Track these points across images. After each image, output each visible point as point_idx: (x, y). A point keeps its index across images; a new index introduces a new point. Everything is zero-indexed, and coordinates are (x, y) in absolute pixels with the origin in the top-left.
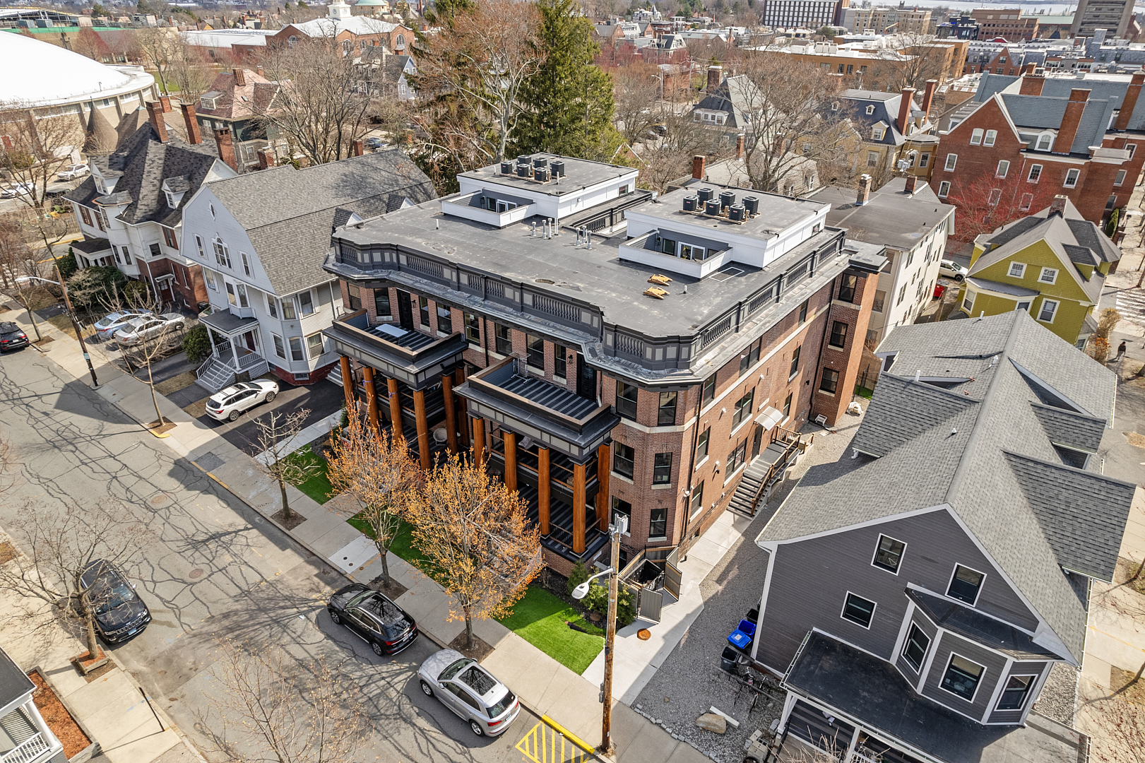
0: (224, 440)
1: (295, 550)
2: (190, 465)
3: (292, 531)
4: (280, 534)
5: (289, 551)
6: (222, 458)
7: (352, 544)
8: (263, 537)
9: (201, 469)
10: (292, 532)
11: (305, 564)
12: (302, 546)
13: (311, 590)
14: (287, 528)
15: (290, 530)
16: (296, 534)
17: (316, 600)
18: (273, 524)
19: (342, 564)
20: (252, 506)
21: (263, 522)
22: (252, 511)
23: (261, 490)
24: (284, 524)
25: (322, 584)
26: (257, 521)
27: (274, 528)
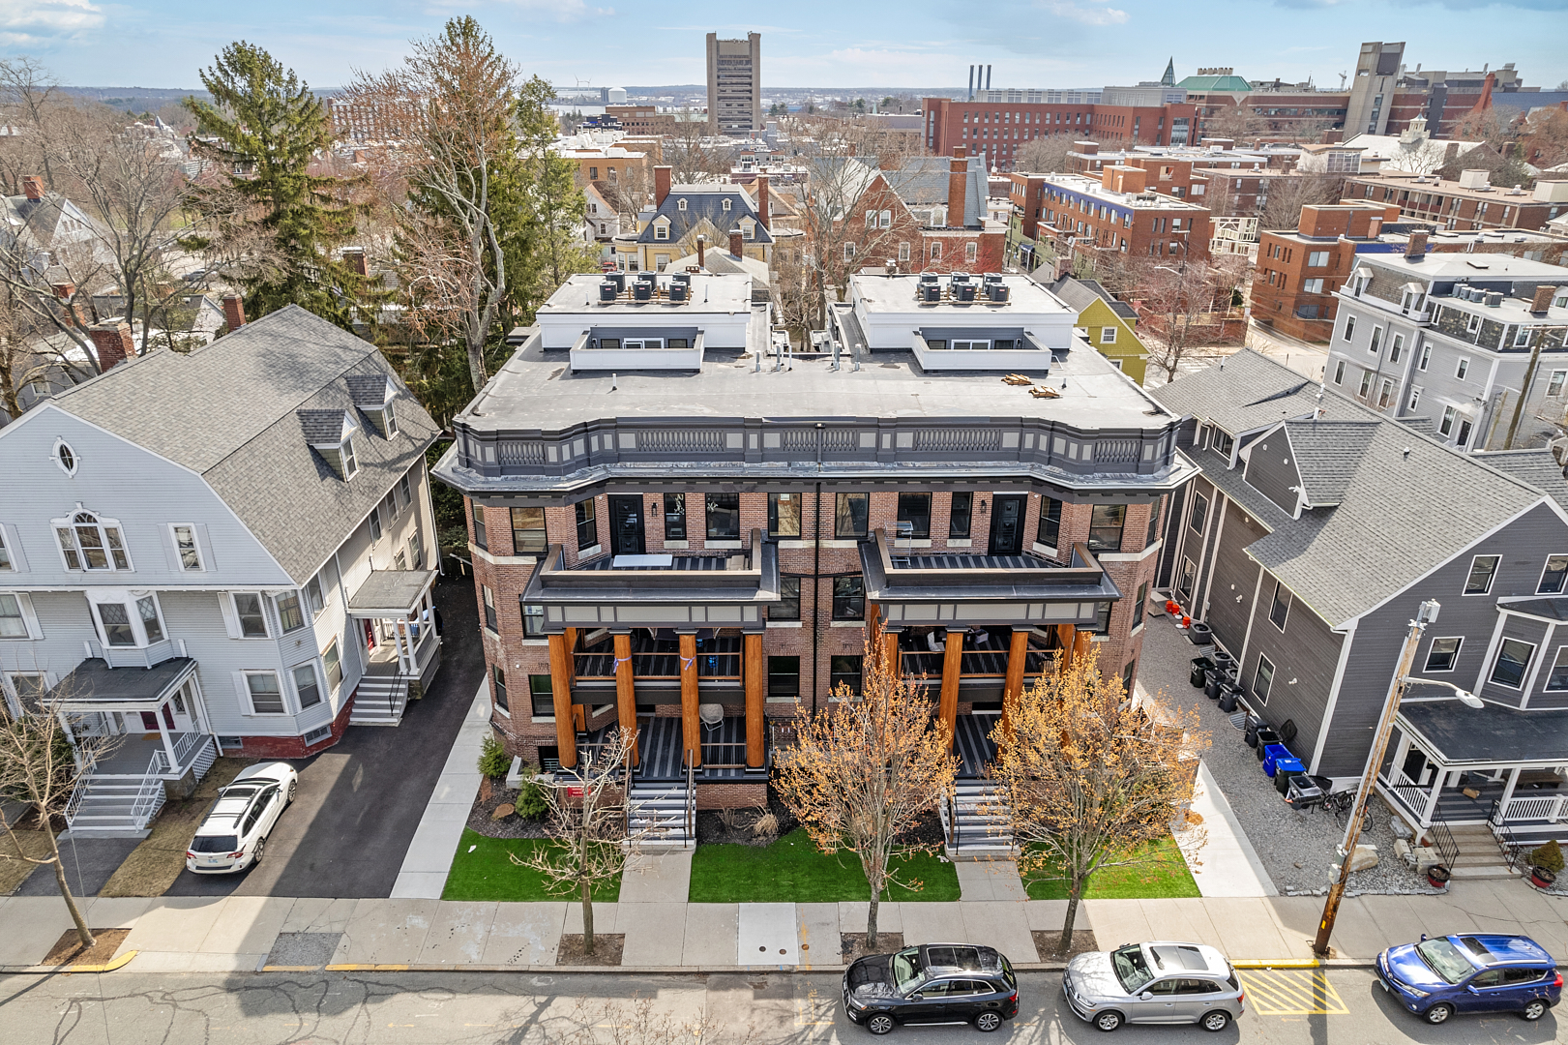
0: (286, 902)
1: (668, 987)
2: (265, 976)
3: (623, 962)
4: (607, 980)
5: (662, 993)
6: (325, 929)
7: (741, 925)
8: (590, 1000)
9: (302, 968)
10: (626, 964)
11: (714, 995)
12: (668, 974)
13: (782, 1020)
14: (609, 965)
15: (619, 964)
16: (638, 963)
17: (810, 1027)
18: (577, 973)
19: (770, 960)
20: (500, 969)
21: (552, 980)
22: (507, 975)
23: (480, 937)
24: (595, 961)
25: (782, 1002)
26: (539, 984)
27: (586, 977)
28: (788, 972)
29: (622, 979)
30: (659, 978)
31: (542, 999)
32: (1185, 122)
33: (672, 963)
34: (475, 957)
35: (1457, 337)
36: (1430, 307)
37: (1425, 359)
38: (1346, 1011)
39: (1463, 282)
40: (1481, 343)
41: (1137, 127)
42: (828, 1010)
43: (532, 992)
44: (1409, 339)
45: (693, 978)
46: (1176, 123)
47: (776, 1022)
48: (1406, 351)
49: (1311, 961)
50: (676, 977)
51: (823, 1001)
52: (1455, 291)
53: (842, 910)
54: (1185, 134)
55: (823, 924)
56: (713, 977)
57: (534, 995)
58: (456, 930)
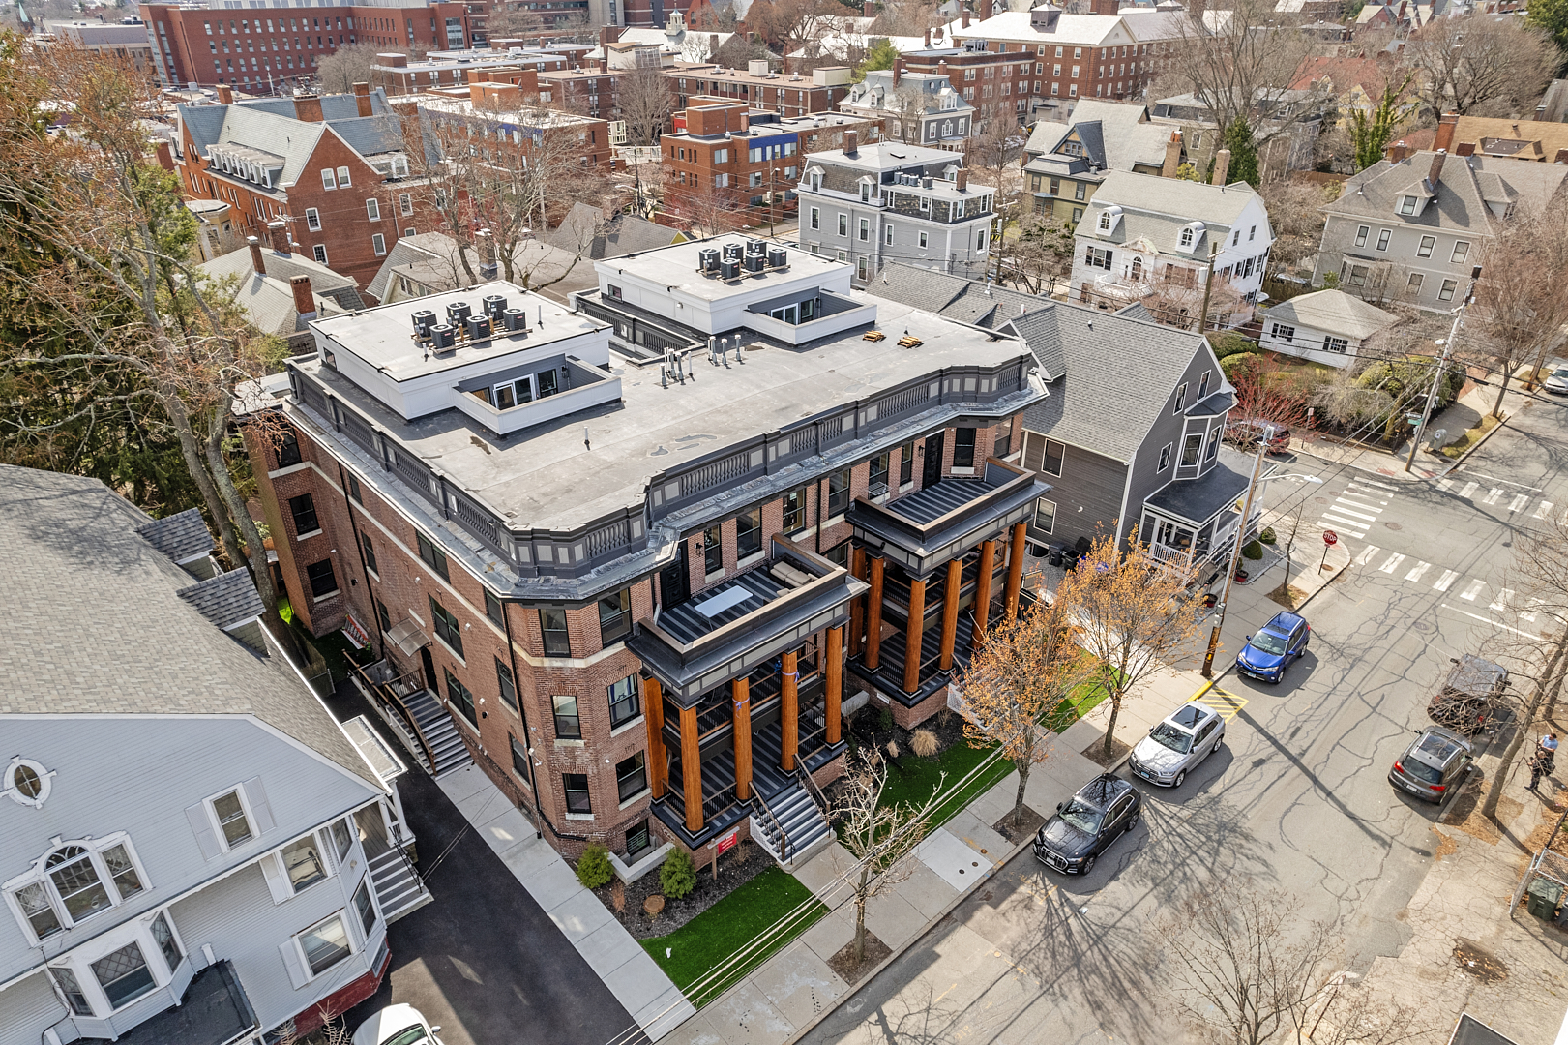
1: (938, 942)
3: (892, 948)
5: (942, 949)
8: (904, 990)
10: (895, 948)
11: (970, 924)
12: (927, 933)
13: (1028, 907)
14: (885, 957)
15: (891, 952)
16: (902, 941)
17: (1049, 900)
18: (870, 981)
19: (973, 877)
20: (817, 1021)
21: (863, 999)
22: (826, 1022)
23: (770, 1012)
24: (873, 963)
25: (1014, 897)
26: (858, 1009)
27: (880, 978)
28: (993, 875)
29: (904, 960)
30: (924, 941)
31: (874, 1017)
32: (457, 22)
33: (922, 925)
34: (787, 1029)
35: (912, 215)
36: (884, 194)
37: (889, 236)
38: (1247, 701)
39: (898, 171)
40: (934, 219)
41: (410, 30)
42: (1044, 881)
43: (859, 1019)
44: (873, 223)
45: (944, 923)
46: (448, 23)
47: (1026, 913)
48: (873, 231)
49: (1208, 684)
50: (934, 931)
51: (1034, 878)
52: (896, 179)
53: (975, 811)
54: (460, 35)
55: (974, 829)
56: (955, 913)
57: (865, 1018)
58: (744, 1022)
